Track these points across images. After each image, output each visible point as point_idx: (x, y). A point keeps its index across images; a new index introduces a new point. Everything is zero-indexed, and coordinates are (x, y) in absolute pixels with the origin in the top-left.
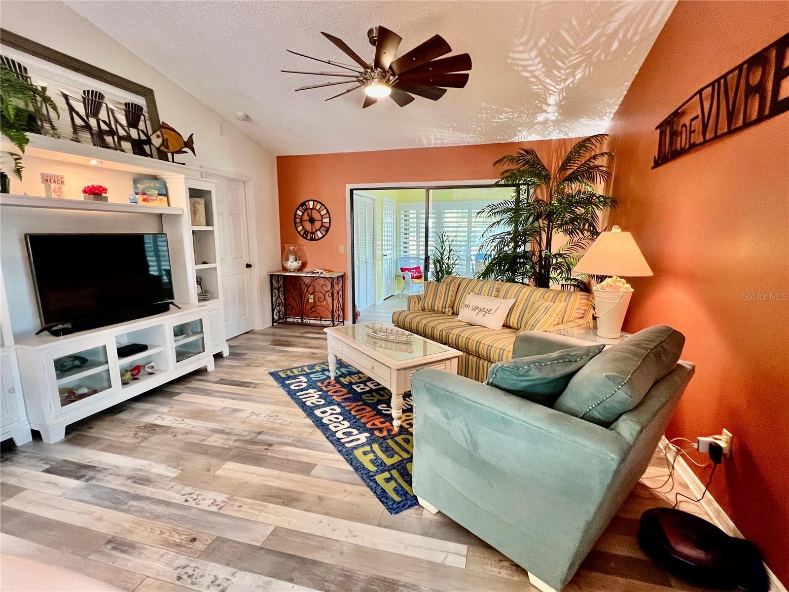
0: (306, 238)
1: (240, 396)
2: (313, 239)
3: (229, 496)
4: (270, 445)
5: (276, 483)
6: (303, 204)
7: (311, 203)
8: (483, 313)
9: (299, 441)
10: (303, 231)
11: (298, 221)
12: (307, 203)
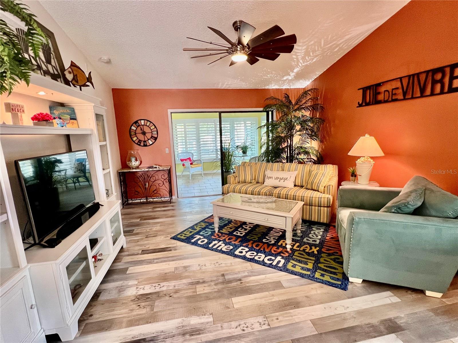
0: (140, 145)
1: (175, 258)
2: (145, 145)
3: (263, 316)
4: (240, 280)
5: (276, 299)
6: (136, 122)
7: (143, 122)
8: (283, 180)
9: (252, 272)
10: (138, 140)
11: (133, 133)
12: (139, 122)
